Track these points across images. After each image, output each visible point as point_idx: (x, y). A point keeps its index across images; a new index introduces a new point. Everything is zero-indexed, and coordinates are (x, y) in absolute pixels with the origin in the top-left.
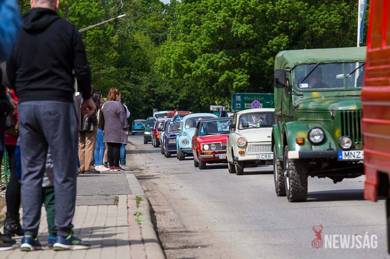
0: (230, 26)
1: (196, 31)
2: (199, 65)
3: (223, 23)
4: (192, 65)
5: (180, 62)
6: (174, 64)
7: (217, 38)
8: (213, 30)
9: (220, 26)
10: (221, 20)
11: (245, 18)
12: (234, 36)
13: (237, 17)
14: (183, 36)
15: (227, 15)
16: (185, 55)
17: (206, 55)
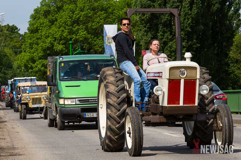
0: (53, 46)
1: (36, 48)
2: (37, 65)
3: (50, 44)
4: (33, 65)
5: (27, 64)
6: (24, 65)
7: (47, 52)
8: (44, 48)
9: (48, 46)
10: (48, 42)
11: (61, 42)
12: (55, 50)
13: (57, 41)
14: (29, 50)
15: (52, 40)
16: (30, 60)
17: (41, 61)
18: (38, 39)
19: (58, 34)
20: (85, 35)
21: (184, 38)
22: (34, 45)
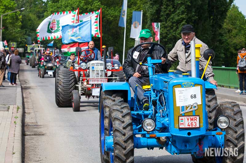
19: (76, 4)
20: (99, 6)
21: (185, 11)
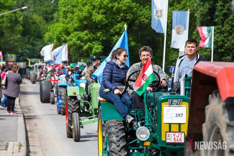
0: (91, 15)
1: (70, 17)
2: (72, 38)
3: (88, 13)
4: (68, 38)
5: (60, 36)
6: (57, 37)
7: (83, 23)
8: (81, 17)
9: (85, 15)
10: (86, 11)
11: (101, 11)
12: (94, 21)
13: (96, 10)
14: (63, 20)
15: (90, 8)
16: (63, 32)
17: (76, 33)
18: (73, 6)
22: (69, 13)
